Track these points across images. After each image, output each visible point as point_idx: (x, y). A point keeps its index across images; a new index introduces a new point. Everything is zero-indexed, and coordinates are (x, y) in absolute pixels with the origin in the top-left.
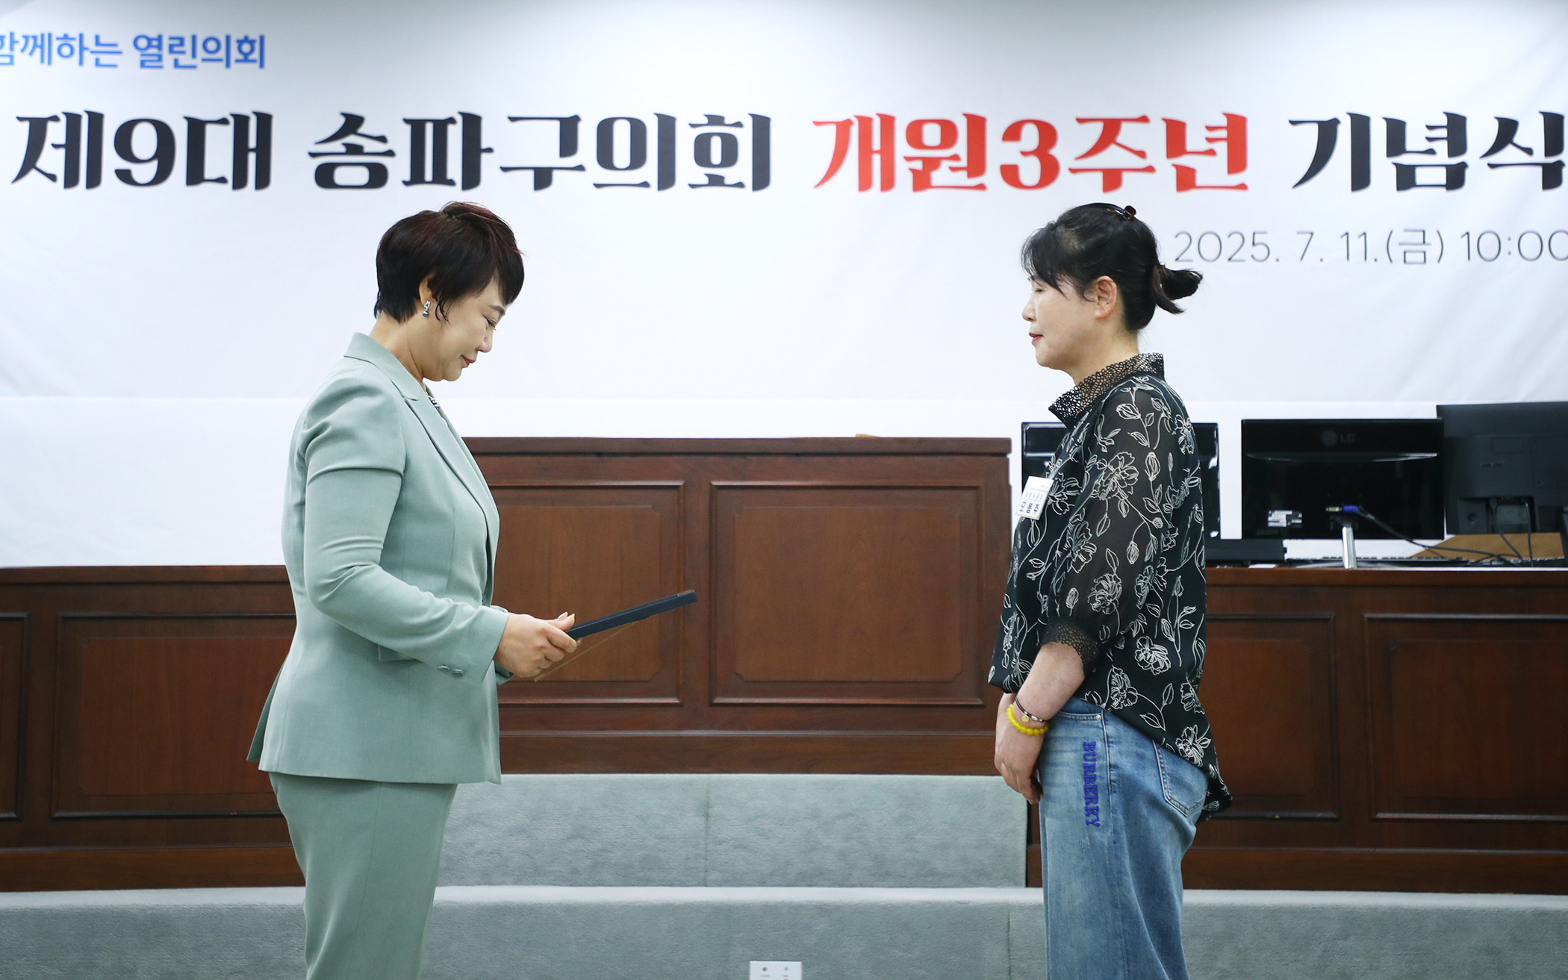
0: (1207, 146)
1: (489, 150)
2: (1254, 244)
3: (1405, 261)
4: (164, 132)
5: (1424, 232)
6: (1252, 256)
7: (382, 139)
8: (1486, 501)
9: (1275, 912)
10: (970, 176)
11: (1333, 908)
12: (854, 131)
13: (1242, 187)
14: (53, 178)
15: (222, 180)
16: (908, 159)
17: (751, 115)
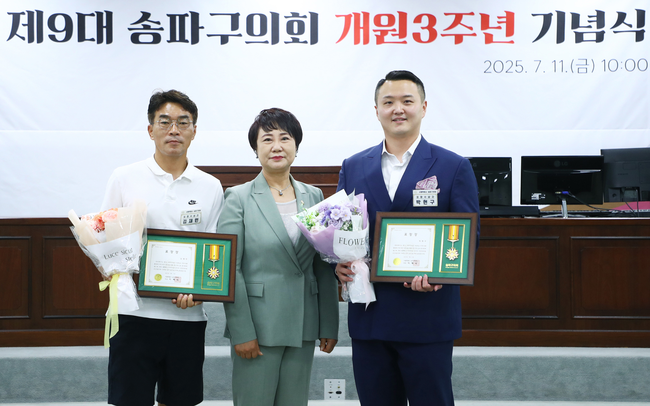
0: (498, 25)
1: (202, 28)
2: (516, 66)
3: (578, 72)
4: (68, 19)
5: (586, 60)
6: (516, 71)
7: (158, 23)
8: (620, 189)
9: (535, 360)
10: (400, 38)
11: (558, 357)
12: (353, 19)
13: (512, 42)
14: (23, 38)
15: (93, 40)
16: (375, 31)
17: (309, 12)
